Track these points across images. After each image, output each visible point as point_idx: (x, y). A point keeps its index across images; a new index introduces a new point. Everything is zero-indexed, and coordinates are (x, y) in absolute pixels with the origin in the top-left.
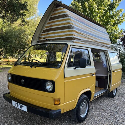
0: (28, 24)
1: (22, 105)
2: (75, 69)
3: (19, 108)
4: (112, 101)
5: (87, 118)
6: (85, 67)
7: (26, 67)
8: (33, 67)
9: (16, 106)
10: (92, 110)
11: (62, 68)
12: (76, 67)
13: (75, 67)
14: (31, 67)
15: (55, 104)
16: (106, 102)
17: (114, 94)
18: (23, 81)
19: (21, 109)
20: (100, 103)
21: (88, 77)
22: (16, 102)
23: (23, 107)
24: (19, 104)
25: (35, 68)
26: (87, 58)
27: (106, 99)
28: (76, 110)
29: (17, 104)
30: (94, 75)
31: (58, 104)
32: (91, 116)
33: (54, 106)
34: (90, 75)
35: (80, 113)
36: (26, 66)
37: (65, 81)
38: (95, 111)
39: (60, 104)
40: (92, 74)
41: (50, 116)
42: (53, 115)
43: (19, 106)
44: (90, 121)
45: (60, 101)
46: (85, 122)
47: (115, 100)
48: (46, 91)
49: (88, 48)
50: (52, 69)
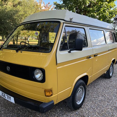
0: (21, 4)
1: (9, 96)
2: (69, 52)
3: (6, 98)
4: (108, 82)
5: (84, 104)
6: (81, 50)
7: (11, 52)
8: (19, 52)
9: (3, 96)
10: (88, 94)
11: (54, 52)
12: (71, 50)
13: (69, 50)
14: (17, 51)
15: (46, 96)
16: (103, 84)
17: (111, 75)
18: (8, 68)
19: (8, 100)
20: (97, 85)
21: (85, 60)
22: (2, 92)
23: (10, 98)
24: (6, 94)
25: (21, 52)
26: (83, 39)
27: (103, 81)
28: (71, 98)
29: (3, 94)
30: (91, 57)
31: (50, 95)
32: (88, 101)
33: (45, 97)
34: (87, 58)
35: (76, 100)
36: (12, 50)
37: (57, 68)
38: (91, 95)
39: (52, 95)
40: (89, 57)
41: (40, 110)
42: (44, 109)
43: (6, 96)
44: (87, 107)
45: (52, 92)
46: (81, 109)
47: (111, 82)
48: (35, 80)
49: (85, 27)
50: (41, 53)
